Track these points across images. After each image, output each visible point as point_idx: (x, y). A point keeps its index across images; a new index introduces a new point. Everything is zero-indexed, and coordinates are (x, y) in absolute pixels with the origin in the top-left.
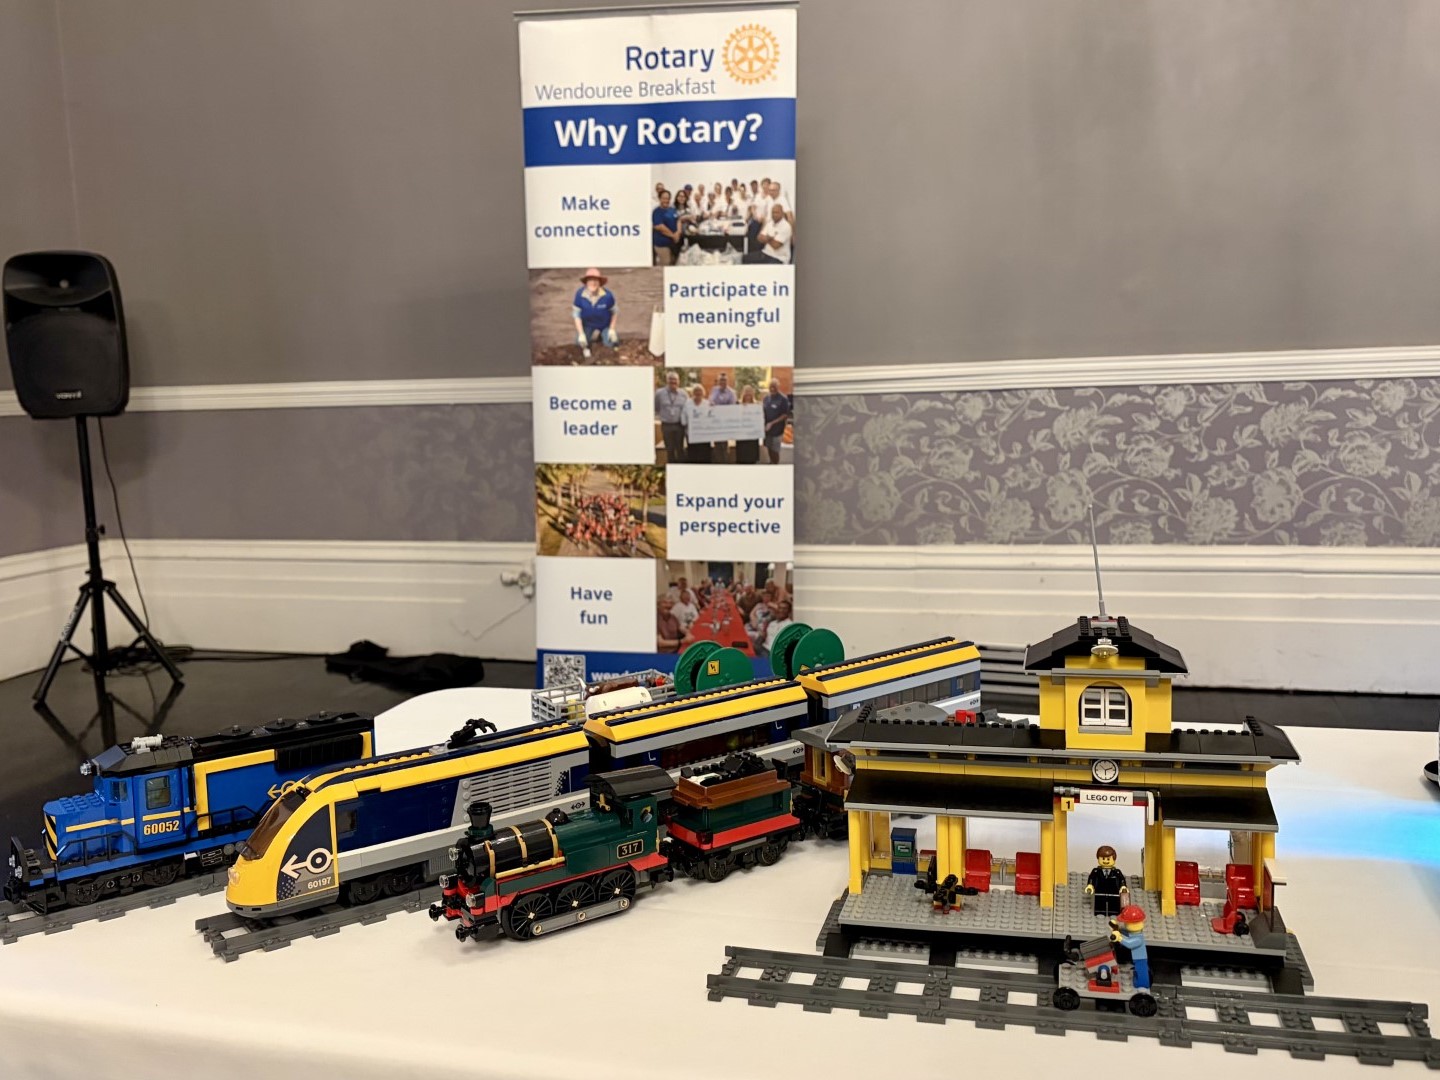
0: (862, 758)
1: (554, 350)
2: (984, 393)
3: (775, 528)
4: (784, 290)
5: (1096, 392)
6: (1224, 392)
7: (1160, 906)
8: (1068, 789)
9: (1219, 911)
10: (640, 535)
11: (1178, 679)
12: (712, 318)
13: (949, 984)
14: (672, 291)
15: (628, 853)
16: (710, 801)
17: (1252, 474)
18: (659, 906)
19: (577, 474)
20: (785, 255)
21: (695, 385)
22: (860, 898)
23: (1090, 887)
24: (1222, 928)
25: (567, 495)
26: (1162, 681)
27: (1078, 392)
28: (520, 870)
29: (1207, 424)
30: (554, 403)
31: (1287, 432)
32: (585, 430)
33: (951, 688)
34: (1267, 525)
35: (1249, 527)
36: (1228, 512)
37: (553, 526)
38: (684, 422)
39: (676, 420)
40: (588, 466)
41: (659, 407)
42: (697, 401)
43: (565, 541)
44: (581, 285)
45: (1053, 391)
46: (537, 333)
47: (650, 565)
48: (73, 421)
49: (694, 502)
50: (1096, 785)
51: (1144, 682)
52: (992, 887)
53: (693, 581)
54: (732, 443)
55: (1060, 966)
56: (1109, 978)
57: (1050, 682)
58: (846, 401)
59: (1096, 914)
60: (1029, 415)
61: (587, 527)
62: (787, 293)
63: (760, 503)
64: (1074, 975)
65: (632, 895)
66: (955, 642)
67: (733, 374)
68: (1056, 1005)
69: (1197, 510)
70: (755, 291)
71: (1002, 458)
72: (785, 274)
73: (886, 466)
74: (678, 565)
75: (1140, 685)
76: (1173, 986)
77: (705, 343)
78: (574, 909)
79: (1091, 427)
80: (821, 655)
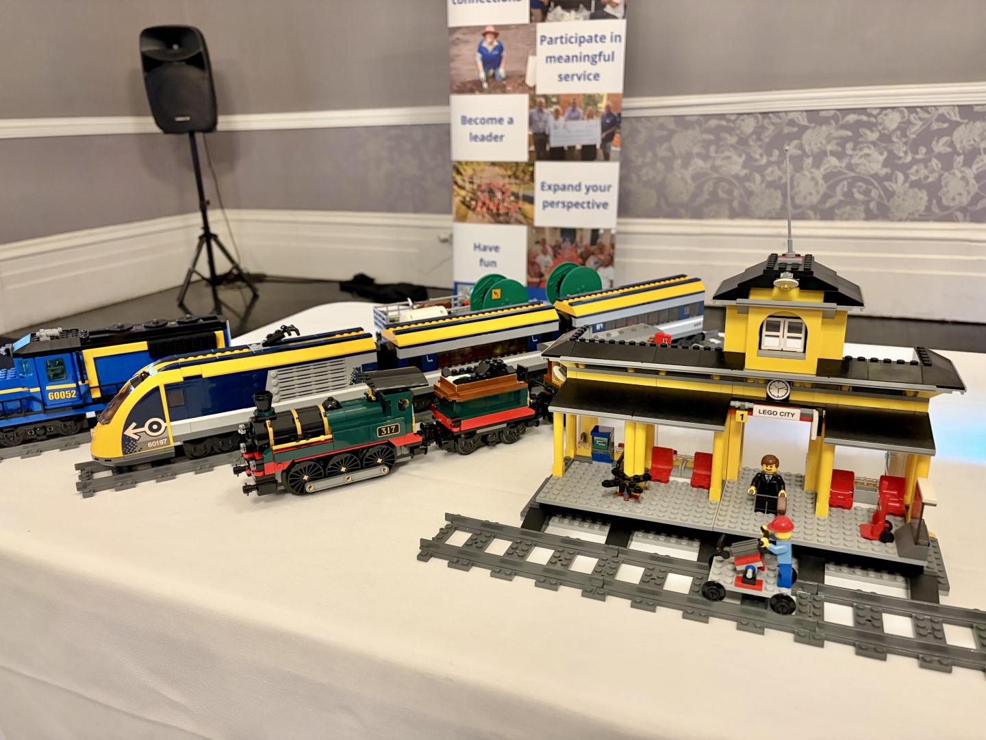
0: (572, 370)
1: (464, 84)
2: (755, 115)
3: (605, 205)
4: (618, 38)
5: (835, 114)
6: (929, 113)
7: (815, 508)
8: (743, 403)
9: (869, 516)
10: (517, 210)
11: (855, 310)
12: (568, 59)
13: (618, 562)
14: (542, 41)
15: (387, 433)
16: (459, 396)
17: (942, 172)
18: (414, 473)
19: (478, 168)
20: (620, 12)
21: (556, 107)
22: (560, 482)
23: (753, 488)
24: (868, 534)
25: (471, 183)
26: (837, 312)
27: (822, 114)
28: (294, 444)
29: (913, 136)
30: (465, 120)
31: (972, 142)
32: (483, 138)
33: (679, 314)
34: (948, 208)
35: (935, 209)
36: (921, 198)
37: (463, 202)
38: (547, 132)
39: (542, 131)
40: (485, 163)
41: (531, 122)
42: (557, 118)
43: (470, 213)
44: (482, 38)
45: (804, 113)
46: (453, 72)
47: (523, 230)
48: (187, 136)
49: (552, 188)
50: (769, 401)
51: (821, 314)
52: (671, 479)
53: (551, 240)
54: (579, 147)
55: (715, 558)
56: (754, 578)
57: (736, 311)
58: (661, 120)
59: (756, 511)
60: (786, 130)
61: (484, 204)
62: (620, 41)
63: (595, 188)
64: (725, 568)
65: (392, 464)
66: (687, 278)
67: (581, 99)
68: (704, 594)
69: (899, 197)
70: (598, 39)
71: (764, 160)
72: (618, 26)
73: (686, 165)
74: (541, 230)
75: (818, 316)
76: (816, 584)
77: (562, 77)
78: (343, 473)
79: (829, 139)
80: (583, 286)
